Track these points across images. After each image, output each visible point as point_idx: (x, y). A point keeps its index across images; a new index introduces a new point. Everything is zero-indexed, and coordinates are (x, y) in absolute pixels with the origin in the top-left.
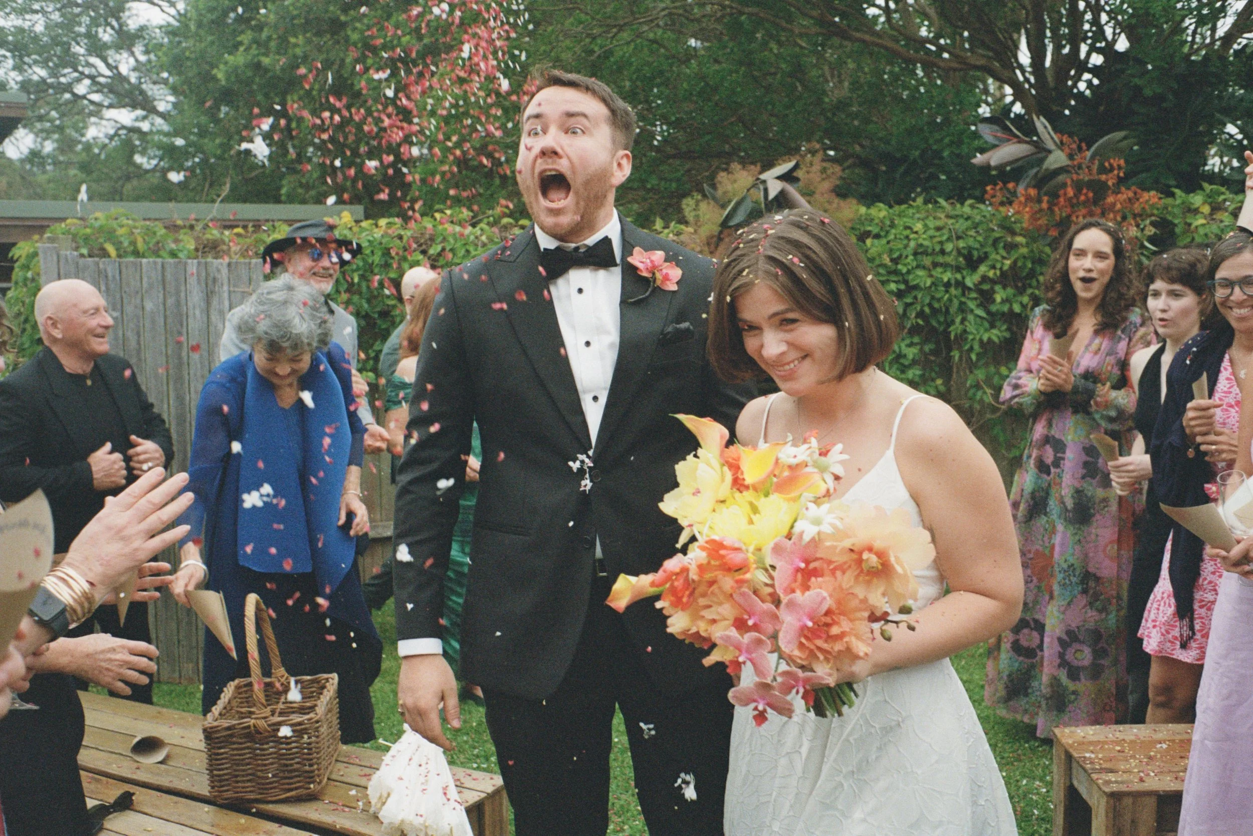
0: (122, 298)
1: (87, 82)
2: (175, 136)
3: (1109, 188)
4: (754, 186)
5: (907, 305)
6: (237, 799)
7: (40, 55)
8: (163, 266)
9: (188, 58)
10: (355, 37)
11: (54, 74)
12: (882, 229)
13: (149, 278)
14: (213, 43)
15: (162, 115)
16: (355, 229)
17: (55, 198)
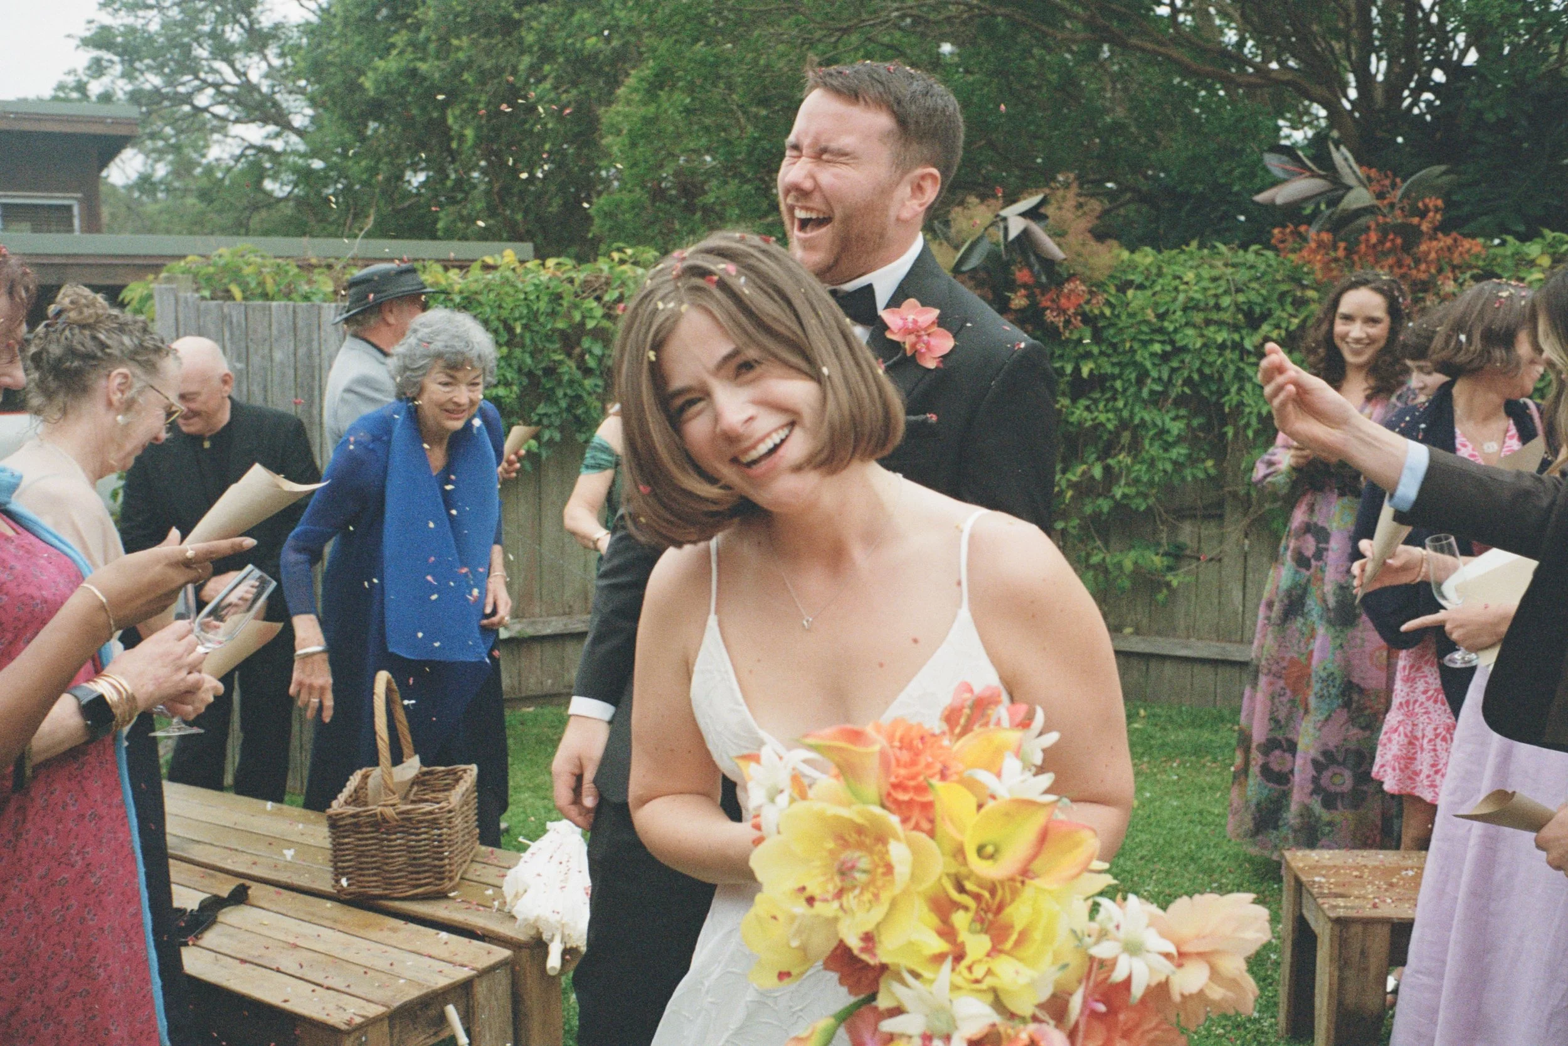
0: (247, 347)
1: (210, 91)
2: (312, 157)
3: (1421, 233)
4: (993, 224)
5: (1173, 370)
6: (361, 894)
7: (154, 59)
8: (294, 312)
9: (331, 64)
10: (530, 38)
11: (171, 81)
12: (1147, 278)
13: (280, 323)
14: (360, 44)
15: (300, 133)
16: (520, 270)
17: (168, 232)
